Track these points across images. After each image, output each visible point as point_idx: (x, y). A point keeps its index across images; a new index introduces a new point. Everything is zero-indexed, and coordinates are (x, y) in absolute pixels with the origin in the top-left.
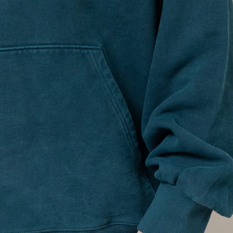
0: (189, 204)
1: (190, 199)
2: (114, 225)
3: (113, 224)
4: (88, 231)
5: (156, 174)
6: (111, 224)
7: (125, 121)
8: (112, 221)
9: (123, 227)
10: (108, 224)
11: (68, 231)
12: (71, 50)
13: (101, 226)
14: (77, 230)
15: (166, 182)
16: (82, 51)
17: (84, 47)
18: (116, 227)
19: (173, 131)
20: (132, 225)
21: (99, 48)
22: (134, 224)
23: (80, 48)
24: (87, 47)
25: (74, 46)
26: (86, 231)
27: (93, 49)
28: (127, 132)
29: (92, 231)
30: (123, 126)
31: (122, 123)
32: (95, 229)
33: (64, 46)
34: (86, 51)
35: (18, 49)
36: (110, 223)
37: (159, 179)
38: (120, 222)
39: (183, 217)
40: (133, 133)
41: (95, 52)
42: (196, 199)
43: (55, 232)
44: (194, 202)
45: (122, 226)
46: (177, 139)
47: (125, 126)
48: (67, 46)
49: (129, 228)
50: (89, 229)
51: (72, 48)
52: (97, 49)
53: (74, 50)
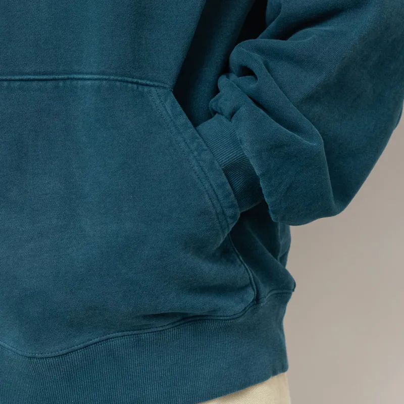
12: (125, 84)
16: (140, 88)
17: (144, 82)
21: (167, 86)
23: (137, 83)
24: (148, 82)
25: (130, 79)
27: (157, 86)
33: (116, 78)
34: (146, 89)
35: (59, 79)
41: (161, 91)
48: (120, 78)
51: (127, 82)
52: (164, 88)
53: (130, 85)
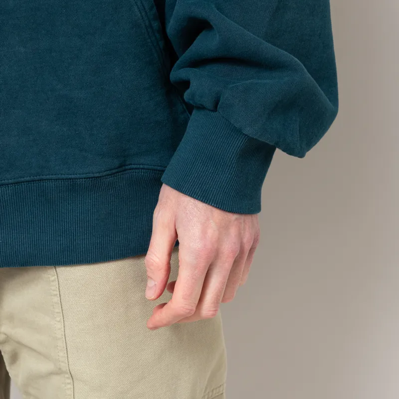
0: (238, 139)
1: (239, 131)
2: (130, 169)
3: (129, 167)
4: (89, 178)
5: (187, 95)
6: (127, 167)
7: (143, 6)
8: (128, 163)
9: (144, 173)
10: (120, 166)
11: (59, 179)
13: (110, 170)
14: (73, 176)
15: (201, 108)
18: (133, 172)
19: (211, 23)
20: (159, 168)
22: (161, 166)
26: (87, 178)
28: (147, 24)
29: (97, 177)
30: (141, 13)
31: (138, 8)
32: (101, 174)
36: (125, 165)
37: (191, 102)
38: (140, 165)
39: (230, 159)
40: (156, 25)
42: (248, 131)
43: (38, 180)
44: (246, 135)
45: (143, 170)
46: (218, 36)
47: (143, 13)
49: (153, 174)
50: (92, 175)
